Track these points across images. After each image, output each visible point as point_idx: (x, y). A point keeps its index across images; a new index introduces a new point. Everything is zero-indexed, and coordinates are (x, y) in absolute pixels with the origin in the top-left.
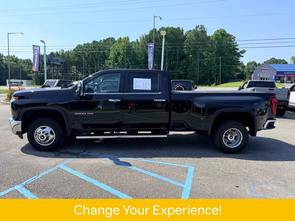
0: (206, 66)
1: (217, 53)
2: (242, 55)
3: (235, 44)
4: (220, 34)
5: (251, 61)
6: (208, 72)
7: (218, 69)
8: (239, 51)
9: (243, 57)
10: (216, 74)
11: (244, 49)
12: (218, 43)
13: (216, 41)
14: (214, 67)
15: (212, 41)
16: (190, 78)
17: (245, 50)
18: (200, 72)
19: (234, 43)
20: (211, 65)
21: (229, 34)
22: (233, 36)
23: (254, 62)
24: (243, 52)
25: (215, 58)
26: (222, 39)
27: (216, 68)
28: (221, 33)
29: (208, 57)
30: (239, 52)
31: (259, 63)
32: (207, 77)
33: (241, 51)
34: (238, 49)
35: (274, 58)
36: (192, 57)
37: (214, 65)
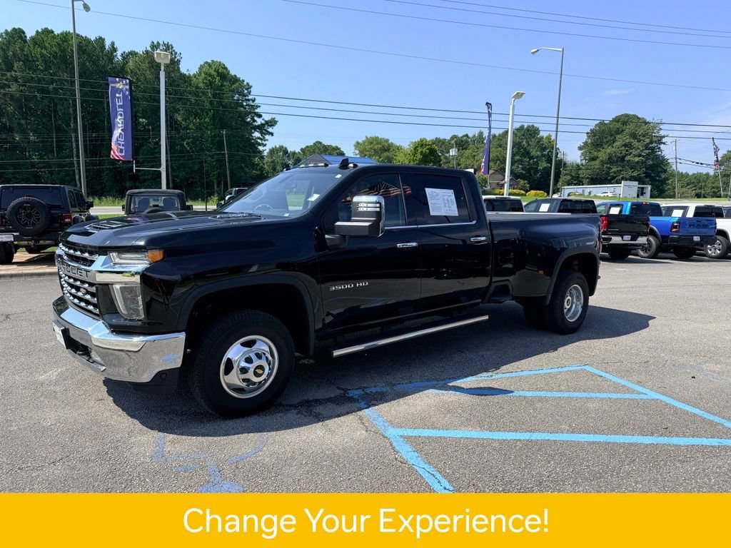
0: (188, 152)
1: (213, 118)
2: (270, 130)
3: (251, 102)
4: (215, 74)
5: (278, 146)
6: (197, 167)
7: (221, 162)
8: (263, 119)
9: (272, 134)
10: (216, 172)
11: (273, 116)
12: (214, 95)
13: (209, 90)
14: (209, 156)
15: (197, 87)
16: (148, 179)
17: (276, 119)
18: (174, 165)
19: (249, 100)
20: (202, 150)
21: (235, 76)
22: (245, 83)
23: (283, 147)
24: (272, 123)
25: (211, 133)
26: (222, 85)
27: (215, 157)
28: (218, 72)
29: (190, 129)
30: (263, 122)
31: (292, 150)
32: (193, 178)
33: (267, 119)
34: (260, 116)
35: (320, 143)
36: (148, 125)
37: (209, 148)
